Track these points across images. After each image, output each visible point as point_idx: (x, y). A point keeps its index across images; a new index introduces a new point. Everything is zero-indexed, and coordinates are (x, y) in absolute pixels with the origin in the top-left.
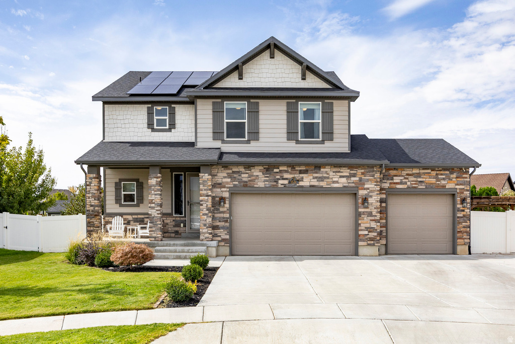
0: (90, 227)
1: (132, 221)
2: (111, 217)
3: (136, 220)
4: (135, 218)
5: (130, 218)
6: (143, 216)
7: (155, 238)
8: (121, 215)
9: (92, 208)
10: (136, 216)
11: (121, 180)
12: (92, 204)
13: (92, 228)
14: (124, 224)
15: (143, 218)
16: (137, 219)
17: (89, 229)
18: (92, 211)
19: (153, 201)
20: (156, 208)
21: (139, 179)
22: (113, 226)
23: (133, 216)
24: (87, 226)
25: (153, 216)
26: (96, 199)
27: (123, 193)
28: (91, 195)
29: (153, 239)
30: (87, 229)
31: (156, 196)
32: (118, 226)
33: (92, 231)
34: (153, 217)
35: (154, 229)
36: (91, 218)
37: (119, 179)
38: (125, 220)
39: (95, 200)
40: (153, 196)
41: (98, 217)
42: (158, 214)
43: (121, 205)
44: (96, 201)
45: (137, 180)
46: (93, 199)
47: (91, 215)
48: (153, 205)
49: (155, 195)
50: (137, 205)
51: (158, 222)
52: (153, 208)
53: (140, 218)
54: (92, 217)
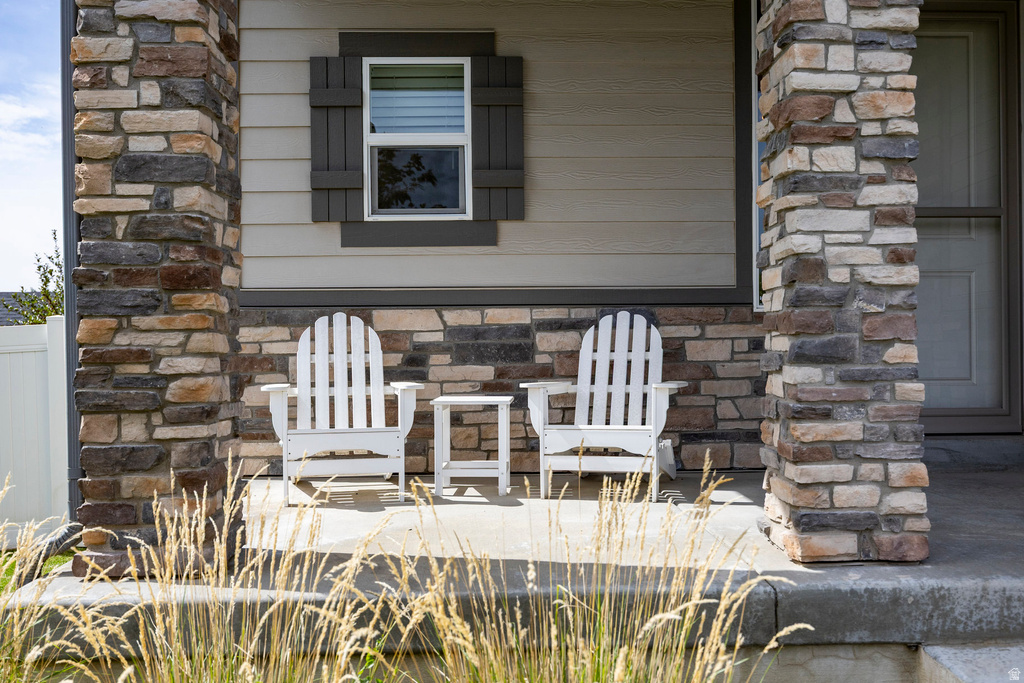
0: (115, 410)
1: (438, 348)
2: (280, 322)
3: (468, 346)
4: (460, 330)
5: (424, 326)
6: (521, 316)
7: (863, 525)
8: (361, 303)
9: (135, 197)
10: (470, 318)
11: (355, 44)
12: (137, 145)
13: (133, 431)
14: (390, 375)
15: (525, 331)
16: (477, 333)
17: (101, 433)
18: (140, 229)
19: (842, 114)
20: (873, 195)
21: (491, 37)
22: (302, 391)
23: (453, 317)
24: (81, 405)
25: (839, 275)
26: (188, 86)
27: (371, 140)
28: (121, 45)
29: (846, 543)
30: (74, 442)
31: (874, 59)
32: (340, 392)
33: (130, 460)
34: (840, 300)
35: (850, 428)
36: (125, 314)
37: (345, 38)
38: (389, 340)
39: (172, 99)
40: (841, 56)
41: (205, 300)
42: (897, 256)
43: (357, 234)
44: (190, 119)
45: (479, 45)
46: (151, 93)
47: (127, 276)
48: (838, 159)
49: (866, 41)
50: (482, 233)
51: (898, 353)
52: (835, 190)
53: (503, 330)
54: (131, 294)
